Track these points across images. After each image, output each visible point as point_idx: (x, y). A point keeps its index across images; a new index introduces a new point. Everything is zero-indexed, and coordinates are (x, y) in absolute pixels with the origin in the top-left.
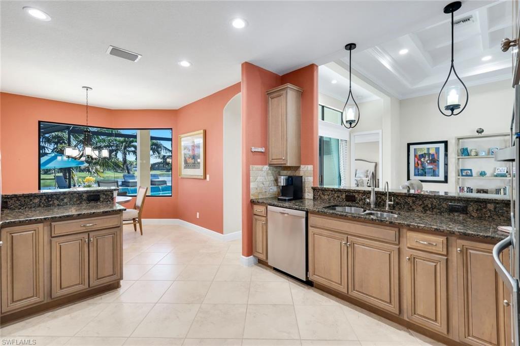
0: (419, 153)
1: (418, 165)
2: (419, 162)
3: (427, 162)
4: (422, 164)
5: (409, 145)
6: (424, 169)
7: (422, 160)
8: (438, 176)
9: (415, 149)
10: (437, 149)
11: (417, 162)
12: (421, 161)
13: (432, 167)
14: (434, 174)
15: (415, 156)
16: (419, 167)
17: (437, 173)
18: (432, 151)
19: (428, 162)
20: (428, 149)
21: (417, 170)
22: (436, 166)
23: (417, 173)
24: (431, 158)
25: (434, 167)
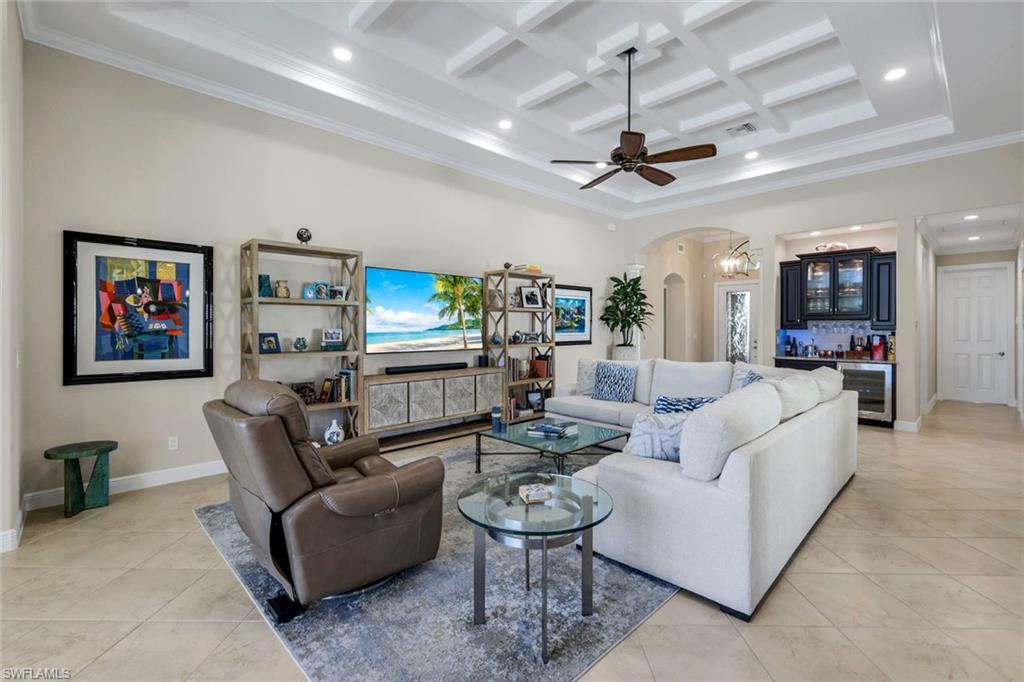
0: (116, 276)
1: (113, 319)
2: (118, 308)
3: (147, 309)
4: (130, 315)
5: (71, 240)
6: (135, 330)
7: (130, 300)
8: (186, 356)
9: (98, 258)
10: (183, 271)
11: (110, 309)
12: (125, 307)
13: (164, 326)
14: (173, 347)
15: (101, 285)
16: (116, 326)
17: (181, 346)
18: (165, 274)
19: (153, 308)
20: (152, 265)
21: (106, 339)
22: (176, 322)
23: (107, 348)
24: (160, 299)
25: (173, 325)
